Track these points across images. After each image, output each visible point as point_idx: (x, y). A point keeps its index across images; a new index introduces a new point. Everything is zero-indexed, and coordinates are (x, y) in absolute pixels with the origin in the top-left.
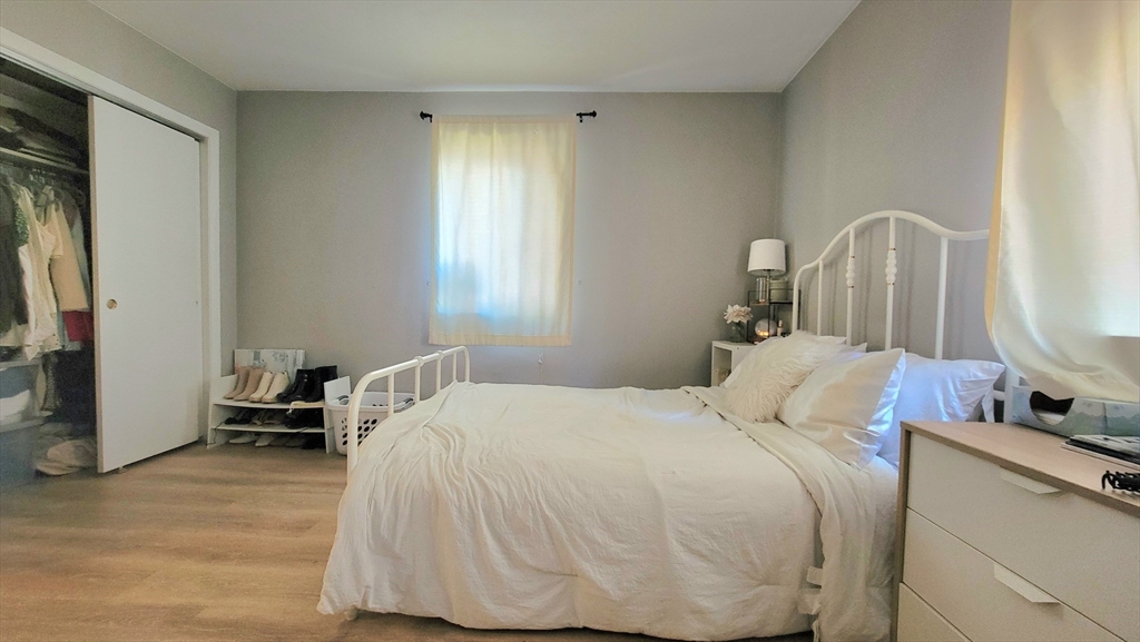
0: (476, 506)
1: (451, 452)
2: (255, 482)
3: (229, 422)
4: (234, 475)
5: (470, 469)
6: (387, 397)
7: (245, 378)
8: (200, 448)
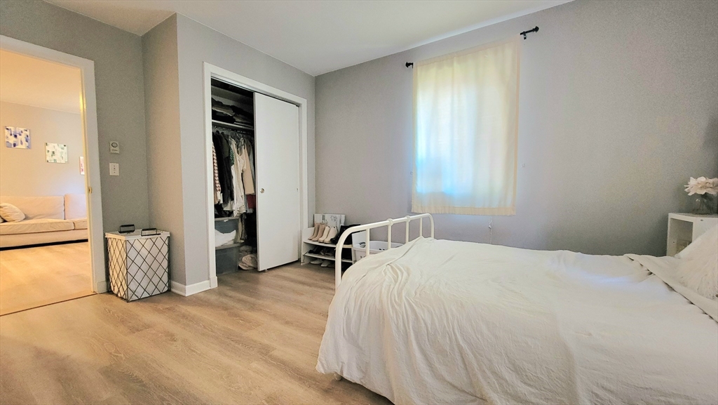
0: (409, 327)
1: (398, 284)
2: (316, 286)
3: (310, 252)
4: (308, 280)
5: (406, 298)
6: (387, 245)
7: (318, 229)
8: (298, 264)
